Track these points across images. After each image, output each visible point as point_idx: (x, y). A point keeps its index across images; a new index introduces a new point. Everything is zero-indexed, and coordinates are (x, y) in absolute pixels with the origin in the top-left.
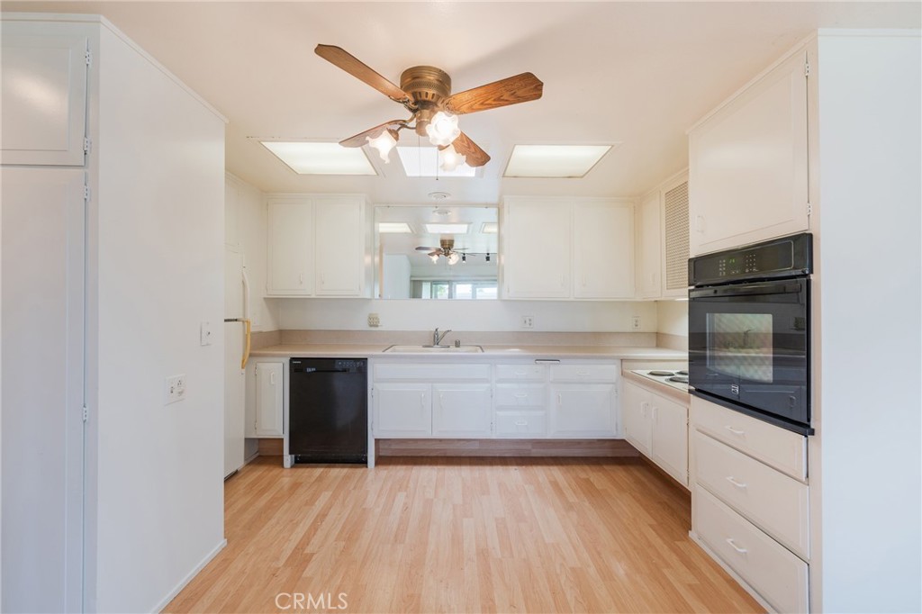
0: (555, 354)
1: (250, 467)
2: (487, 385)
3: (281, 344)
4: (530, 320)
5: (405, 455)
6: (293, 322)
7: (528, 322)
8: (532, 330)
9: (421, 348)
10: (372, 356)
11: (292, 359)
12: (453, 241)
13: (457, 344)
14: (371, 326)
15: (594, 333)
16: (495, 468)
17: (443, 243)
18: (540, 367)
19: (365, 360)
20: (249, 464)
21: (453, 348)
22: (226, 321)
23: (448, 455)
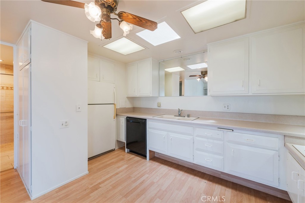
0: (231, 126)
1: (119, 149)
2: (192, 137)
3: (134, 112)
4: (228, 106)
5: (163, 158)
6: (138, 105)
7: (227, 107)
8: (229, 111)
9: (173, 116)
10: (148, 119)
11: (127, 117)
12: (207, 71)
13: (188, 116)
14: (158, 107)
15: (275, 115)
16: (196, 177)
17: (202, 72)
18: (220, 132)
19: (145, 120)
20: (119, 148)
21: (186, 117)
22: (88, 104)
23: (179, 164)
